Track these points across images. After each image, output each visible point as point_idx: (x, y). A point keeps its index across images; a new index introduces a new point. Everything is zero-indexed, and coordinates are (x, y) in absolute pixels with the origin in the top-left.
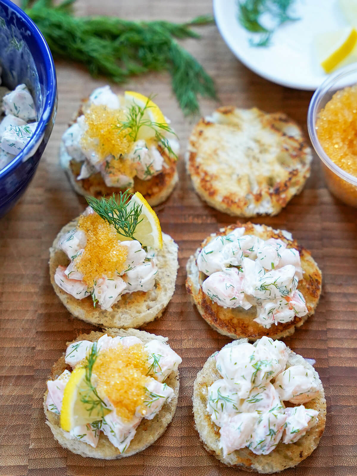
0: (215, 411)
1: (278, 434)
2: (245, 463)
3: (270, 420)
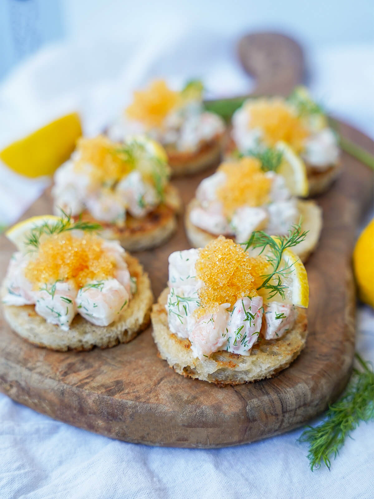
0: (179, 315)
1: (257, 318)
2: (227, 366)
3: (244, 303)
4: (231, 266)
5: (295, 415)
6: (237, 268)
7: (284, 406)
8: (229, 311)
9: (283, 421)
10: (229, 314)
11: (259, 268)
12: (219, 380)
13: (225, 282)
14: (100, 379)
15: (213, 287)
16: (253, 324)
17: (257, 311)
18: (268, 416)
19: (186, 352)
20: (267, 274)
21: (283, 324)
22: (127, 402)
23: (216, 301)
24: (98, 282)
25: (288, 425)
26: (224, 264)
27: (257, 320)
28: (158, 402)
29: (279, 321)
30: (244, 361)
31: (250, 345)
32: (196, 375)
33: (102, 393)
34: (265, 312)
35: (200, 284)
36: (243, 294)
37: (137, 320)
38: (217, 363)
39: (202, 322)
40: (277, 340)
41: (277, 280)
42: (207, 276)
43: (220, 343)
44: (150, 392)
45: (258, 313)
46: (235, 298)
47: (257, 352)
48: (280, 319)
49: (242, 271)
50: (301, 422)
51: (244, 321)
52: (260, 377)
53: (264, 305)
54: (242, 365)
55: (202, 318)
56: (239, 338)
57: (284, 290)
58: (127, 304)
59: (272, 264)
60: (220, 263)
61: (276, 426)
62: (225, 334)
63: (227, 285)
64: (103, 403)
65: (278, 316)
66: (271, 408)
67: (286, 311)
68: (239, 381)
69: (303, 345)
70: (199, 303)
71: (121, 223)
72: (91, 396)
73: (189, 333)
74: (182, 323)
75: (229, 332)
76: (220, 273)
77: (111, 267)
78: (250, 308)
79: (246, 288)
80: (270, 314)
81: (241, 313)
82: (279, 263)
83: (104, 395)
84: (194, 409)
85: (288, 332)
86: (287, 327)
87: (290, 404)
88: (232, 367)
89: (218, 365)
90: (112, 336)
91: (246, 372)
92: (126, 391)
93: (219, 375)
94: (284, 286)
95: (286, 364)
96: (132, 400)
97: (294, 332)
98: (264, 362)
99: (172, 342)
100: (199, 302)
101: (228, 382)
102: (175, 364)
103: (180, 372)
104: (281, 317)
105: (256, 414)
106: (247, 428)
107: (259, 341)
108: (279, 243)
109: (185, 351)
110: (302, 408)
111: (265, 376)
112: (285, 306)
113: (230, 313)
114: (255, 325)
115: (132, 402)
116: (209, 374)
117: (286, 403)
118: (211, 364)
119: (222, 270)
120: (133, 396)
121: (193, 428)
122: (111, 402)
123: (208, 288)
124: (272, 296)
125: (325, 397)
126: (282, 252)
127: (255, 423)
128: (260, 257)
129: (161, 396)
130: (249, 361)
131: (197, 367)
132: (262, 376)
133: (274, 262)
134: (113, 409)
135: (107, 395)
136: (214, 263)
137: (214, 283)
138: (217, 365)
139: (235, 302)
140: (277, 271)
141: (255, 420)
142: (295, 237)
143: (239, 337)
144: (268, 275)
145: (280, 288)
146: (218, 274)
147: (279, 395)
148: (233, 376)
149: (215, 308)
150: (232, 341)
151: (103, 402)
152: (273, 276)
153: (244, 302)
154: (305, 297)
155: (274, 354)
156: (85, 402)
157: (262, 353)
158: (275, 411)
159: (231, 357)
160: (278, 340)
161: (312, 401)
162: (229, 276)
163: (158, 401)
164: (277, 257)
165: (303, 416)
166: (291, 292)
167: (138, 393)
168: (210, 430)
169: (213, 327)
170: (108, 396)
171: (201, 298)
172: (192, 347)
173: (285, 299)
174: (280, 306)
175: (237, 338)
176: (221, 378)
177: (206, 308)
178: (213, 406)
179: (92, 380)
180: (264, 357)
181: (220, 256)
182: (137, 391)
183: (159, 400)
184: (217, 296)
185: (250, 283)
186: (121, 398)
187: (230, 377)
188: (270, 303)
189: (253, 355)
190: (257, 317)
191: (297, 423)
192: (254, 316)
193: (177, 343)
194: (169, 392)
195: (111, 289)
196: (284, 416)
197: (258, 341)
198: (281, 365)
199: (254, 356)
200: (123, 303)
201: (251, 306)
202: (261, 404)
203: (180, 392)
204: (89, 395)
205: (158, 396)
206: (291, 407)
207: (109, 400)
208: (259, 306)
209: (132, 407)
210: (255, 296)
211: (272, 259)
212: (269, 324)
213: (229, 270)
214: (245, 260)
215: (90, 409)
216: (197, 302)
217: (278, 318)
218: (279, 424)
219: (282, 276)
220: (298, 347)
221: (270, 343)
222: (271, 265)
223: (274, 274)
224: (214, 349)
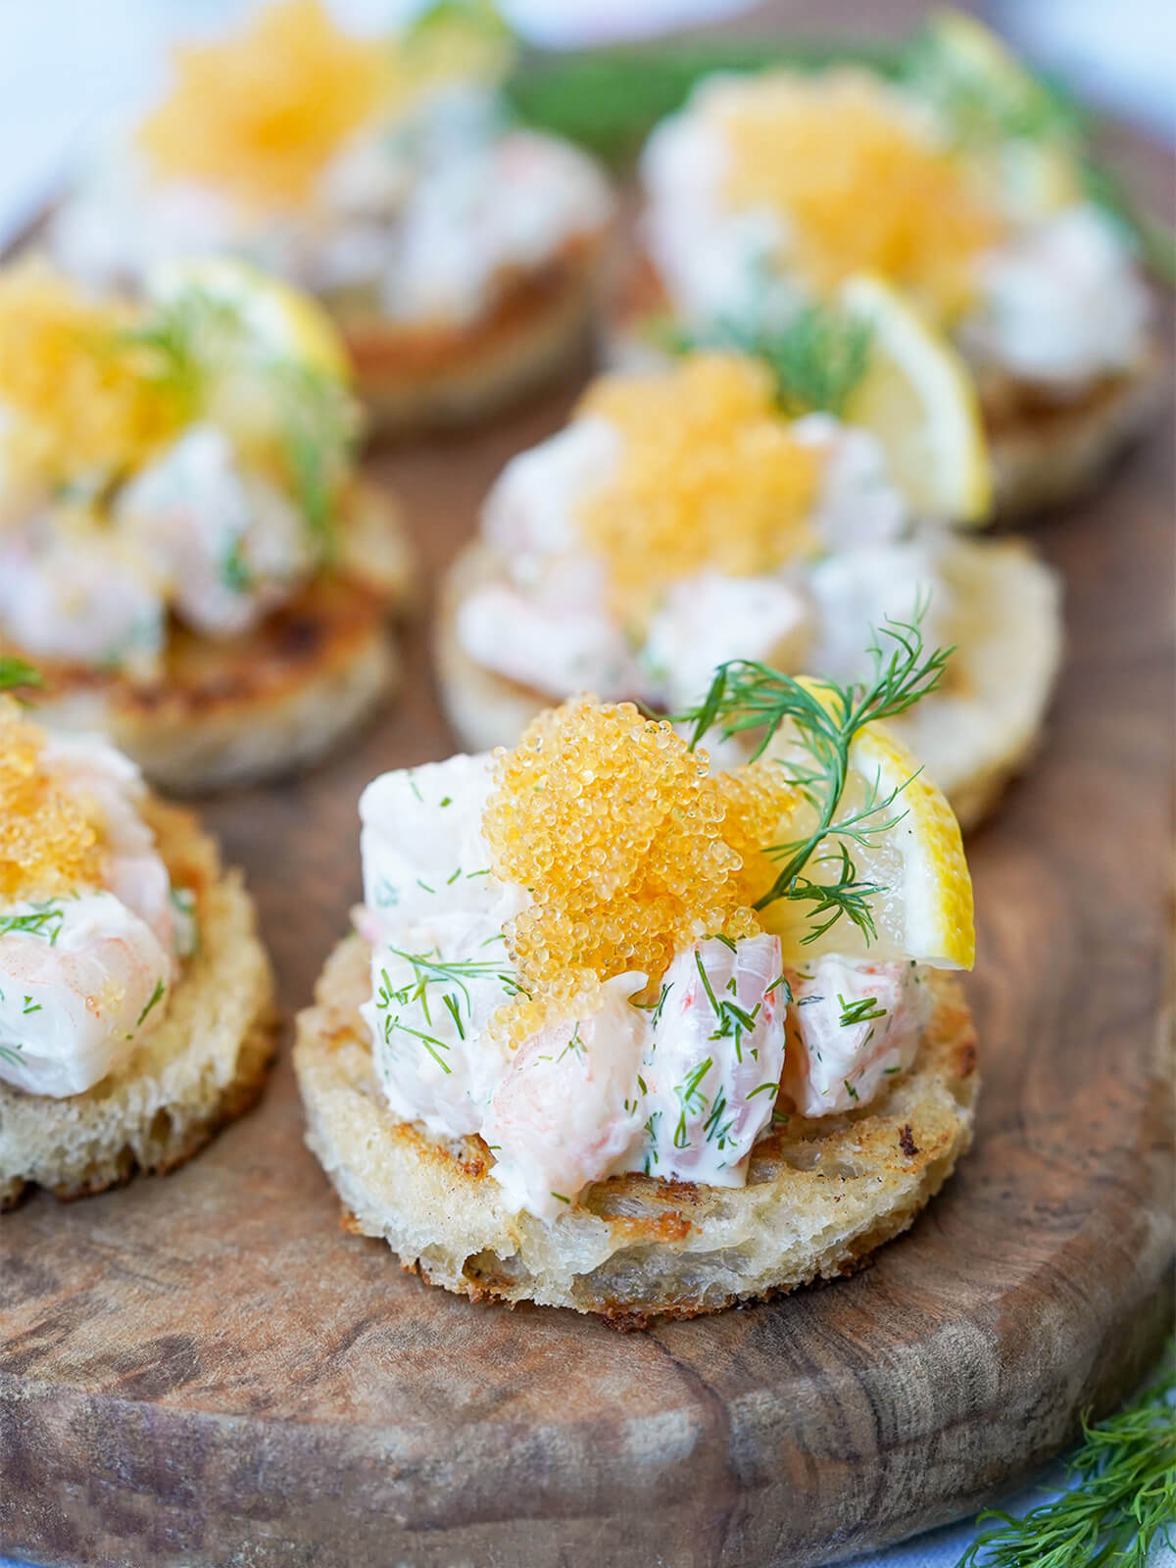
0: (431, 1040)
1: (764, 1024)
2: (652, 1236)
3: (704, 965)
4: (640, 813)
5: (933, 1459)
6: (668, 820)
7: (886, 1420)
8: (642, 1007)
9: (881, 1487)
10: (643, 1021)
11: (757, 815)
12: (622, 1301)
13: (620, 881)
14: (92, 1336)
15: (569, 906)
16: (749, 1050)
17: (763, 995)
18: (818, 1464)
19: (471, 1194)
20: (790, 841)
21: (874, 1045)
22: (216, 1423)
23: (583, 965)
24: (35, 906)
25: (908, 1506)
26: (610, 805)
27: (763, 1036)
28: (347, 1415)
29: (860, 1030)
30: (721, 1212)
31: (745, 1142)
32: (520, 1290)
33: (106, 1389)
34: (796, 999)
35: (510, 898)
36: (698, 928)
37: (210, 1068)
38: (607, 1225)
39: (532, 1057)
40: (852, 1118)
41: (835, 861)
42: (543, 864)
43: (617, 1138)
44: (313, 1381)
45: (767, 1003)
46: (667, 947)
47: (774, 1170)
48: (861, 1023)
49: (686, 834)
50: (963, 1494)
51: (711, 1039)
52: (795, 1273)
53: (786, 971)
54: (714, 1227)
55: (532, 1044)
56: (694, 1113)
57: (868, 903)
58: (165, 996)
59: (808, 797)
60: (595, 804)
61: (855, 1510)
62: (636, 1102)
63: (626, 895)
64: (112, 1432)
65: (853, 1010)
66: (831, 1428)
67: (886, 990)
68: (707, 1299)
69: (964, 1134)
70: (512, 983)
71: (144, 663)
72: (60, 1404)
73: (480, 1112)
74: (448, 1071)
75: (649, 1091)
76: (595, 846)
77: (89, 840)
78: (732, 984)
79: (710, 905)
80: (817, 1004)
81: (696, 1008)
82: (838, 790)
83: (118, 1399)
84: (500, 1441)
85: (896, 1080)
86: (893, 1059)
87: (910, 1413)
88: (676, 1239)
89: (615, 1233)
90: (105, 1142)
91: (734, 1257)
92: (211, 1379)
93: (621, 1281)
94: (870, 884)
95: (898, 1214)
96: (236, 1414)
97: (922, 1080)
98: (805, 1207)
99: (406, 1157)
100: (512, 977)
101: (661, 1305)
102: (426, 1251)
103: (453, 1280)
104: (866, 1013)
105: (767, 1455)
106: (729, 1516)
107: (778, 1124)
108: (834, 705)
109: (468, 1185)
110: (964, 1429)
111: (813, 1267)
112: (878, 968)
113: (649, 1016)
114: (759, 1052)
115: (236, 1420)
116: (578, 1276)
117: (894, 1408)
118: (582, 1231)
119: (606, 833)
120: (239, 1397)
121: (502, 1525)
122: (148, 1425)
123: (550, 914)
124: (821, 930)
125: (1065, 1384)
126: (849, 742)
127: (762, 1496)
128: (758, 770)
129: (360, 1395)
130: (744, 1209)
131: (524, 1251)
132: (803, 1268)
133: (816, 789)
134: (157, 1452)
135: (129, 1395)
136: (569, 807)
137: (572, 891)
138: (609, 1234)
139: (668, 967)
140: (834, 824)
141: (760, 1481)
142: (896, 679)
143: (697, 1109)
144: (796, 845)
145: (853, 896)
146: (588, 849)
147: (862, 1374)
148: (679, 1281)
149: (585, 996)
150: (667, 1130)
151: (113, 1427)
152: (819, 847)
153: (706, 960)
154: (960, 923)
155: (848, 1173)
156: (36, 1431)
157: (793, 1173)
158: (847, 1442)
159: (666, 1198)
160: (854, 1116)
161: (1004, 1401)
162: (635, 855)
163: (348, 1412)
164: (829, 766)
165: (968, 1465)
166: (901, 906)
167: (261, 1384)
168: (575, 1526)
169: (585, 1072)
170: (135, 1399)
171: (519, 957)
172: (494, 1172)
173: (876, 938)
174: (857, 970)
175: (688, 1113)
176: (628, 1294)
177: (547, 1000)
178: (584, 1426)
179: (60, 1341)
180: (806, 1188)
181: (589, 776)
182: (257, 1377)
183: (351, 1411)
184: (590, 943)
185: (725, 881)
186: (189, 1405)
187: (665, 1285)
188: (812, 962)
189: (756, 1184)
190: (764, 1019)
191: (947, 1497)
192: (753, 1017)
193: (428, 1157)
194: (392, 1378)
195: (93, 936)
196: (885, 1464)
197: (772, 1127)
198: (877, 1220)
199: (762, 1185)
200: (150, 996)
201: (735, 976)
202: (787, 1411)
203: (441, 1375)
204: (52, 1398)
205: (349, 1392)
206: (913, 1424)
207: (139, 1417)
208: (768, 974)
209: (238, 1440)
210: (752, 933)
211: (806, 777)
212: (819, 1048)
213: (634, 830)
214: (696, 784)
215: (58, 1457)
216: (502, 978)
217: (850, 1020)
218: (865, 1501)
219: (857, 845)
220: (945, 1139)
221: (826, 1127)
222: (805, 802)
223: (823, 836)
224: (594, 1170)
